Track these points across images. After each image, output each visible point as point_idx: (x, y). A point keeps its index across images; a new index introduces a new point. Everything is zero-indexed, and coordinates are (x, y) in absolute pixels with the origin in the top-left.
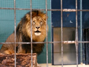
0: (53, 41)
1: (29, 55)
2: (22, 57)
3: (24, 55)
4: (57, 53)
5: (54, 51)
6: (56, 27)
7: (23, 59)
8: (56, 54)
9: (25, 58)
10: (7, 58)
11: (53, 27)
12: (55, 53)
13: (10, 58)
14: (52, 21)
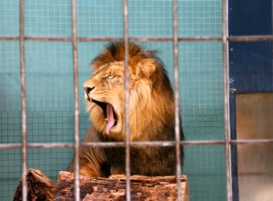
0: (236, 139)
1: (163, 180)
2: (143, 188)
3: (148, 182)
4: (249, 174)
5: (239, 171)
6: (243, 93)
7: (147, 193)
8: (245, 178)
9: (152, 191)
10: (95, 188)
11: (235, 93)
12: (243, 174)
13: (105, 190)
14: (232, 74)
